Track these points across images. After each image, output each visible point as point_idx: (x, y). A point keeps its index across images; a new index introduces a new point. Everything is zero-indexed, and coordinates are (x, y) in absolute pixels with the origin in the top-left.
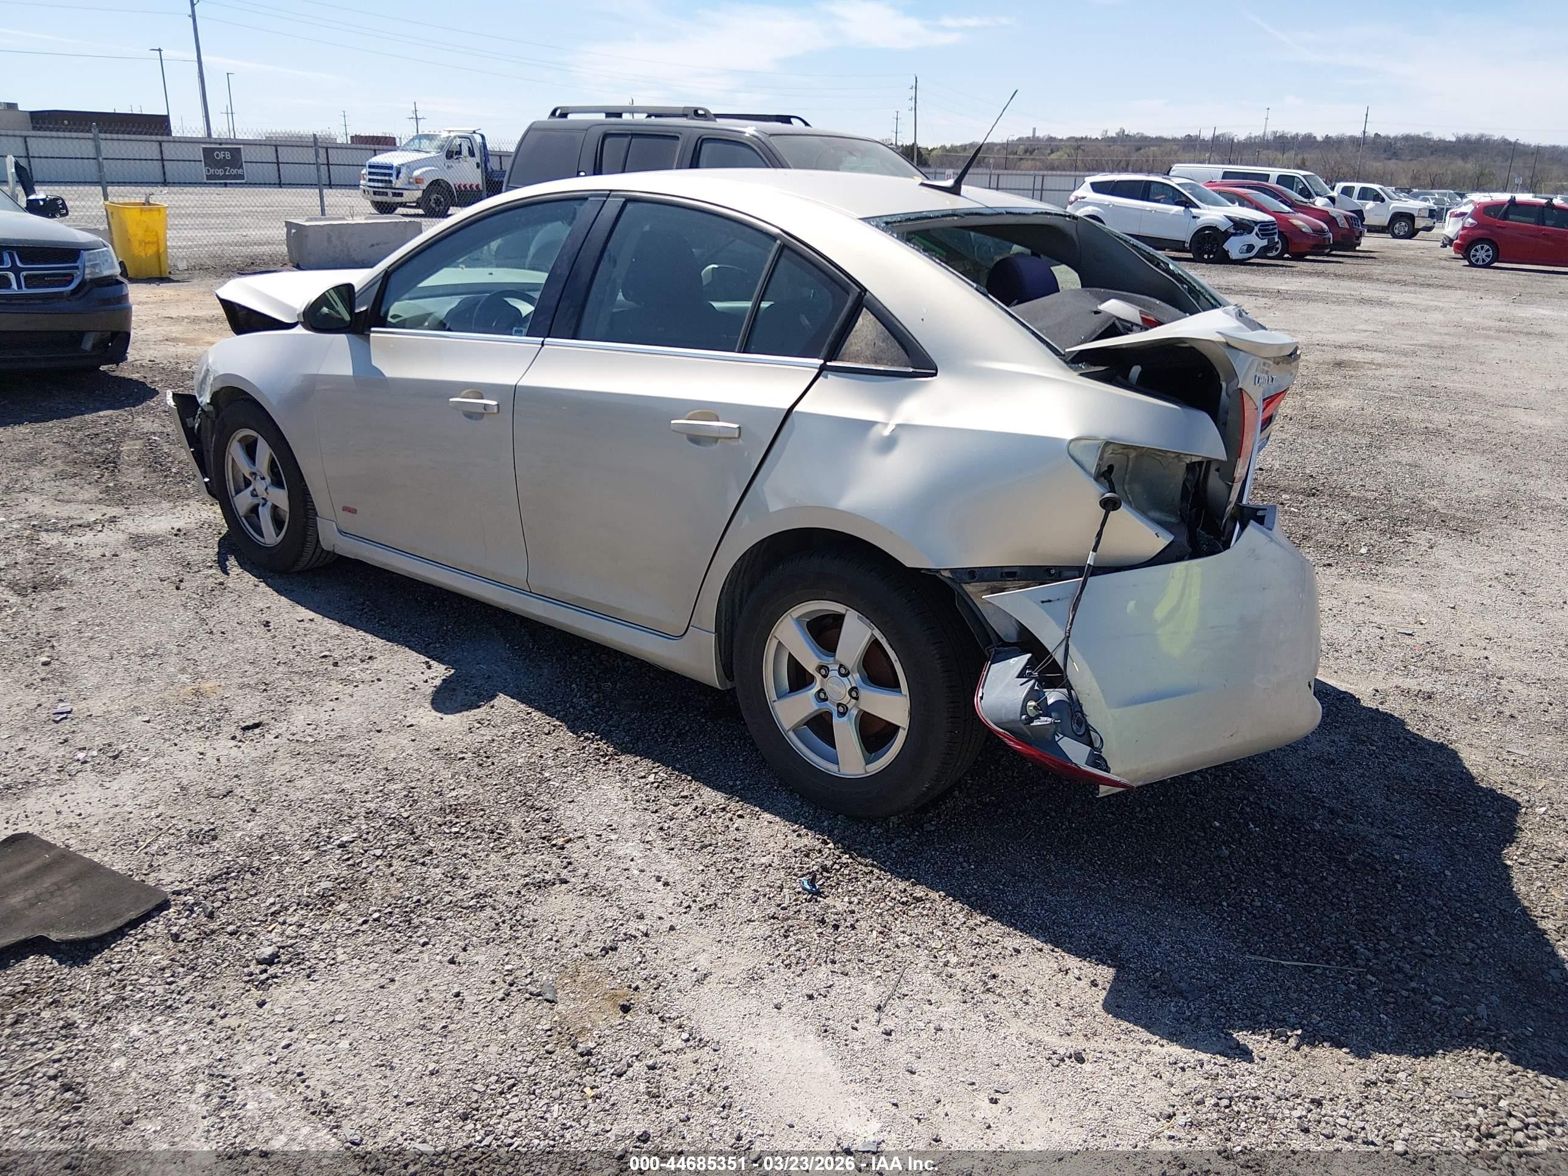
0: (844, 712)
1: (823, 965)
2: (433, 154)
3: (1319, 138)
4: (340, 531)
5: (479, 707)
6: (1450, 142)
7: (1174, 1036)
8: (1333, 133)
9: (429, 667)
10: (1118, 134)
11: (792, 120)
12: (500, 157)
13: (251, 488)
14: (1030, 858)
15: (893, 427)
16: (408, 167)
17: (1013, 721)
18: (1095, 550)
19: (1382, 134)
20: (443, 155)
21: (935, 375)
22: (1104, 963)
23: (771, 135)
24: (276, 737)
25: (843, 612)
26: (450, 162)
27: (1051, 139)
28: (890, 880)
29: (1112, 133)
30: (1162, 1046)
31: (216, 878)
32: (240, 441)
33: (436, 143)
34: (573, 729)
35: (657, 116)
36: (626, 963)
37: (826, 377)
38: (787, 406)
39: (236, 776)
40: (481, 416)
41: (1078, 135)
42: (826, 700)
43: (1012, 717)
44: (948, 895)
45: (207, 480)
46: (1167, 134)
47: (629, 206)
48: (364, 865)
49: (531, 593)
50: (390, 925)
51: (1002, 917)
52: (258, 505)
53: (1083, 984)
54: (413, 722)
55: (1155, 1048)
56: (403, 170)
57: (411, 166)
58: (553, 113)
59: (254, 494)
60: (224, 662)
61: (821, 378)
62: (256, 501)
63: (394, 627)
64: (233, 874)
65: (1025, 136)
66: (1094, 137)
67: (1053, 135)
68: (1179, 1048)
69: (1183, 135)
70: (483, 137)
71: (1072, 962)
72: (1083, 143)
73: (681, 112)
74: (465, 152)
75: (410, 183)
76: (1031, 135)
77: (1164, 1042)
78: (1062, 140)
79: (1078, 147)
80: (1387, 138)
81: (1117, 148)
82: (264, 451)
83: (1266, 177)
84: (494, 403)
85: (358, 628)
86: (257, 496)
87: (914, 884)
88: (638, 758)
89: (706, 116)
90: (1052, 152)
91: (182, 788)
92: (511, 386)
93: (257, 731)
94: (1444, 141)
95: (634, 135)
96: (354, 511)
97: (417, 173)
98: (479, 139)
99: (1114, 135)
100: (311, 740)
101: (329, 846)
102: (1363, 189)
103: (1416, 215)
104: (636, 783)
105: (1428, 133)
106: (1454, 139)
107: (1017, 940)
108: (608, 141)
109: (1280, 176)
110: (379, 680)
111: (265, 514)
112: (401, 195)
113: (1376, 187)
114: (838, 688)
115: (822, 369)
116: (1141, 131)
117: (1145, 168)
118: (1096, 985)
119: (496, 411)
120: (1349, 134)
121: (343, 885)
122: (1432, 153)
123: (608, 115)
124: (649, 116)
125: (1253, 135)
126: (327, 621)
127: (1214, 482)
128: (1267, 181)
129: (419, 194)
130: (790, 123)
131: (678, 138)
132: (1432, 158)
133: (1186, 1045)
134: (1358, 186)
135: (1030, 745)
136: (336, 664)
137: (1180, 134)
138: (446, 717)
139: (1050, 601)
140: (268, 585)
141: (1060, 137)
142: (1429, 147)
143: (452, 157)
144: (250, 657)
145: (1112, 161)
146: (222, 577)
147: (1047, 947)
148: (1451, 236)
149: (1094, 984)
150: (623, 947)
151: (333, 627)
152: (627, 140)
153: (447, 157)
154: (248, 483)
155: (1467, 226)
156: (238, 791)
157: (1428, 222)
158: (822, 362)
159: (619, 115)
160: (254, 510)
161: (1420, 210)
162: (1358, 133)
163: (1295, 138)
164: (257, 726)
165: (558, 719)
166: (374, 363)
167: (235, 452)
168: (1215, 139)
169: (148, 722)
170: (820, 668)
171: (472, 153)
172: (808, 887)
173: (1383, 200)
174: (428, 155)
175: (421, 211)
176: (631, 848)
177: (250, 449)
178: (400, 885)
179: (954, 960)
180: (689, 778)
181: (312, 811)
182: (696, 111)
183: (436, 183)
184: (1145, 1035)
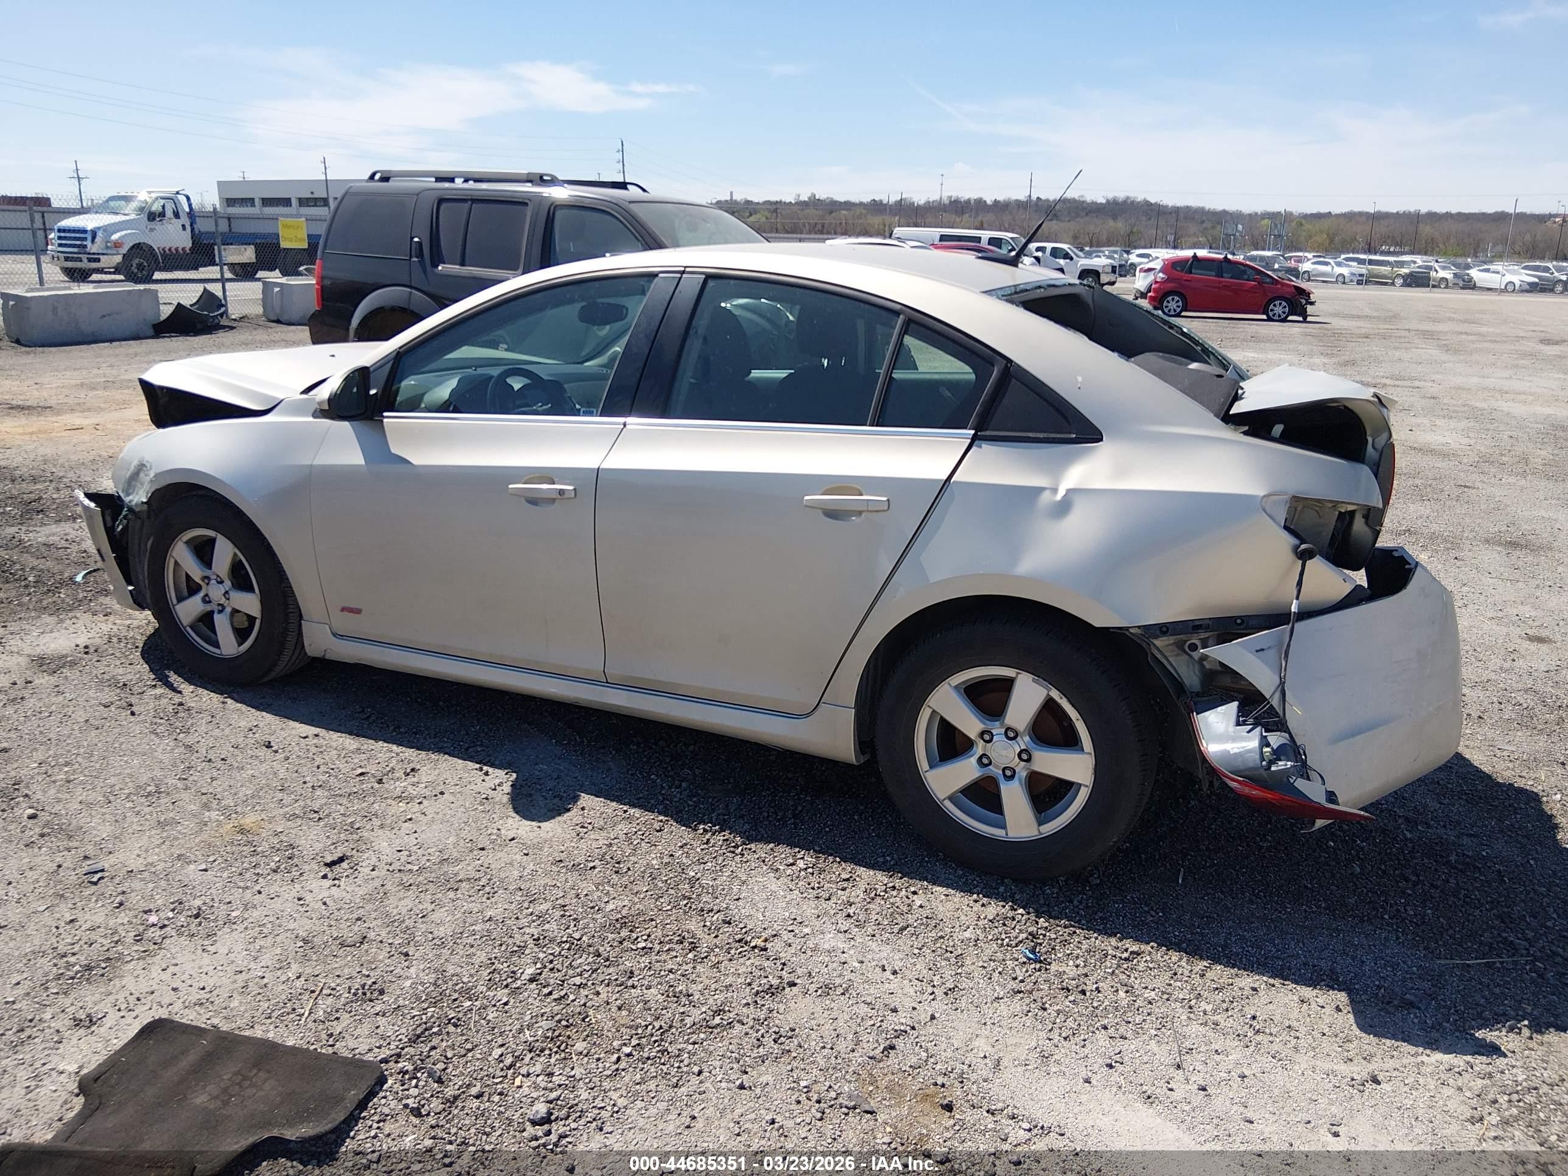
0: (1010, 774)
1: (1097, 1032)
2: (133, 216)
3: (989, 202)
4: (335, 635)
5: (569, 810)
6: (1101, 204)
7: (1432, 1045)
8: (1001, 198)
9: (487, 774)
10: (809, 198)
11: (629, 186)
12: (229, 219)
13: (202, 594)
14: (1203, 898)
15: (1064, 493)
16: (105, 231)
17: (1250, 769)
18: (1297, 598)
19: (1043, 197)
20: (144, 217)
21: (1101, 440)
22: (1334, 989)
23: (630, 202)
24: (373, 870)
25: (1014, 675)
26: (152, 225)
27: (748, 202)
28: (1096, 938)
29: (804, 198)
30: (1429, 1056)
31: (419, 1036)
32: (187, 542)
33: (134, 205)
34: (681, 822)
35: (476, 181)
36: (914, 1060)
37: (981, 447)
38: (945, 477)
39: (359, 919)
40: (548, 500)
41: (773, 199)
42: (990, 763)
43: (1251, 765)
44: (1160, 945)
45: (131, 588)
46: (855, 199)
47: (711, 283)
48: (572, 997)
49: (607, 683)
50: (648, 1058)
51: (1219, 958)
52: (212, 612)
53: (1328, 1010)
54: (511, 835)
55: (1424, 1058)
56: (100, 234)
57: (108, 229)
58: (372, 177)
59: (206, 600)
60: (249, 792)
61: (974, 449)
62: (208, 608)
63: (416, 733)
64: (435, 1030)
65: (723, 199)
66: (788, 201)
67: (749, 199)
68: (1441, 1055)
69: (869, 200)
70: (188, 198)
71: (1307, 992)
72: (778, 206)
73: (525, 178)
74: (169, 213)
75: (107, 247)
76: (728, 198)
77: (1428, 1052)
78: (758, 203)
79: (775, 211)
80: (1047, 201)
81: (811, 211)
82: (225, 552)
83: (978, 239)
84: (571, 488)
85: (376, 739)
86: (210, 602)
87: (1121, 940)
88: (772, 845)
89: (553, 181)
90: (751, 215)
91: (305, 941)
92: (592, 470)
93: (345, 865)
94: (1096, 203)
95: (474, 201)
96: (358, 611)
97: (115, 237)
98: (182, 199)
99: (806, 199)
100: (416, 868)
101: (519, 983)
102: (1053, 249)
103: (1101, 271)
104: (789, 872)
105: (1082, 196)
106: (1104, 201)
107: (1247, 980)
108: (443, 206)
109: (990, 239)
110: (442, 793)
111: (222, 622)
112: (99, 260)
113: (1065, 246)
114: (1004, 753)
115: (974, 439)
116: (830, 196)
117: (839, 230)
118: (1340, 1011)
119: (573, 495)
120: (1014, 198)
121: (564, 1023)
122: (1087, 215)
123: (439, 179)
124: (466, 181)
125: (931, 200)
126: (335, 735)
127: (1359, 525)
128: (980, 242)
129: (118, 259)
130: (626, 189)
131: (526, 204)
132: (1087, 219)
133: (1447, 1051)
134: (1049, 246)
135: (1271, 790)
136: (380, 782)
137: (866, 199)
138: (543, 825)
139: (1263, 650)
140: (237, 701)
141: (756, 201)
142: (1084, 209)
143: (154, 219)
144: (275, 783)
145: (809, 224)
146: (177, 698)
147: (1277, 982)
148: (1142, 290)
149: (1338, 1009)
150: (899, 1043)
151: (350, 742)
152: (467, 205)
153: (149, 219)
154: (198, 588)
155: (1159, 280)
156: (371, 935)
157: (1112, 278)
158: (973, 432)
159: (452, 180)
160: (207, 619)
161: (1104, 266)
162: (1022, 196)
163: (968, 201)
164: (341, 860)
165: (660, 813)
166: (393, 451)
167: (181, 554)
168: (899, 203)
169: (206, 870)
170: (982, 734)
171: (177, 215)
172: (1031, 956)
173: (1071, 259)
174: (127, 218)
175: (122, 277)
176: (830, 940)
177: (204, 551)
178: (625, 1013)
179: (1209, 1008)
180: (838, 859)
181: (472, 946)
182: (541, 178)
183: (137, 248)
184: (1412, 1049)
